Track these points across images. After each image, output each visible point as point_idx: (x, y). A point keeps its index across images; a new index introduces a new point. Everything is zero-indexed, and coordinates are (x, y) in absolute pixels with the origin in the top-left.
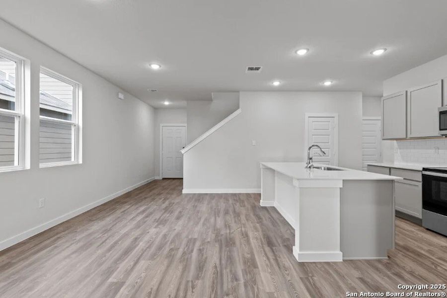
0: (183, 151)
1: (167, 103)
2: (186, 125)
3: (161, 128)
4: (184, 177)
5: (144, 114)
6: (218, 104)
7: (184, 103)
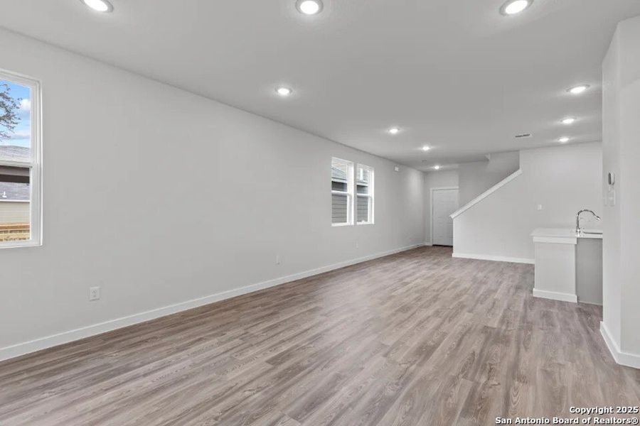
0: (453, 216)
1: (437, 167)
2: (458, 187)
3: (431, 192)
4: (454, 245)
5: (414, 180)
6: (495, 165)
7: (456, 166)
